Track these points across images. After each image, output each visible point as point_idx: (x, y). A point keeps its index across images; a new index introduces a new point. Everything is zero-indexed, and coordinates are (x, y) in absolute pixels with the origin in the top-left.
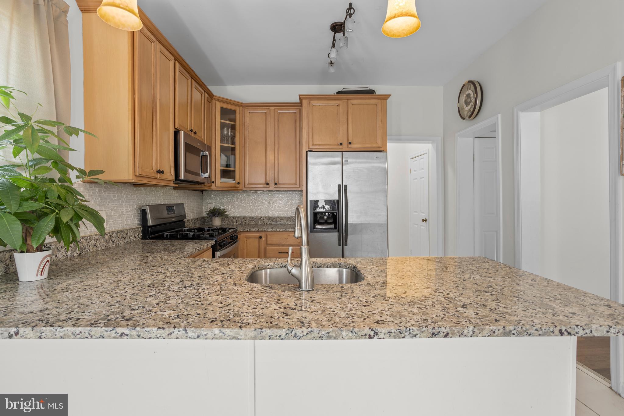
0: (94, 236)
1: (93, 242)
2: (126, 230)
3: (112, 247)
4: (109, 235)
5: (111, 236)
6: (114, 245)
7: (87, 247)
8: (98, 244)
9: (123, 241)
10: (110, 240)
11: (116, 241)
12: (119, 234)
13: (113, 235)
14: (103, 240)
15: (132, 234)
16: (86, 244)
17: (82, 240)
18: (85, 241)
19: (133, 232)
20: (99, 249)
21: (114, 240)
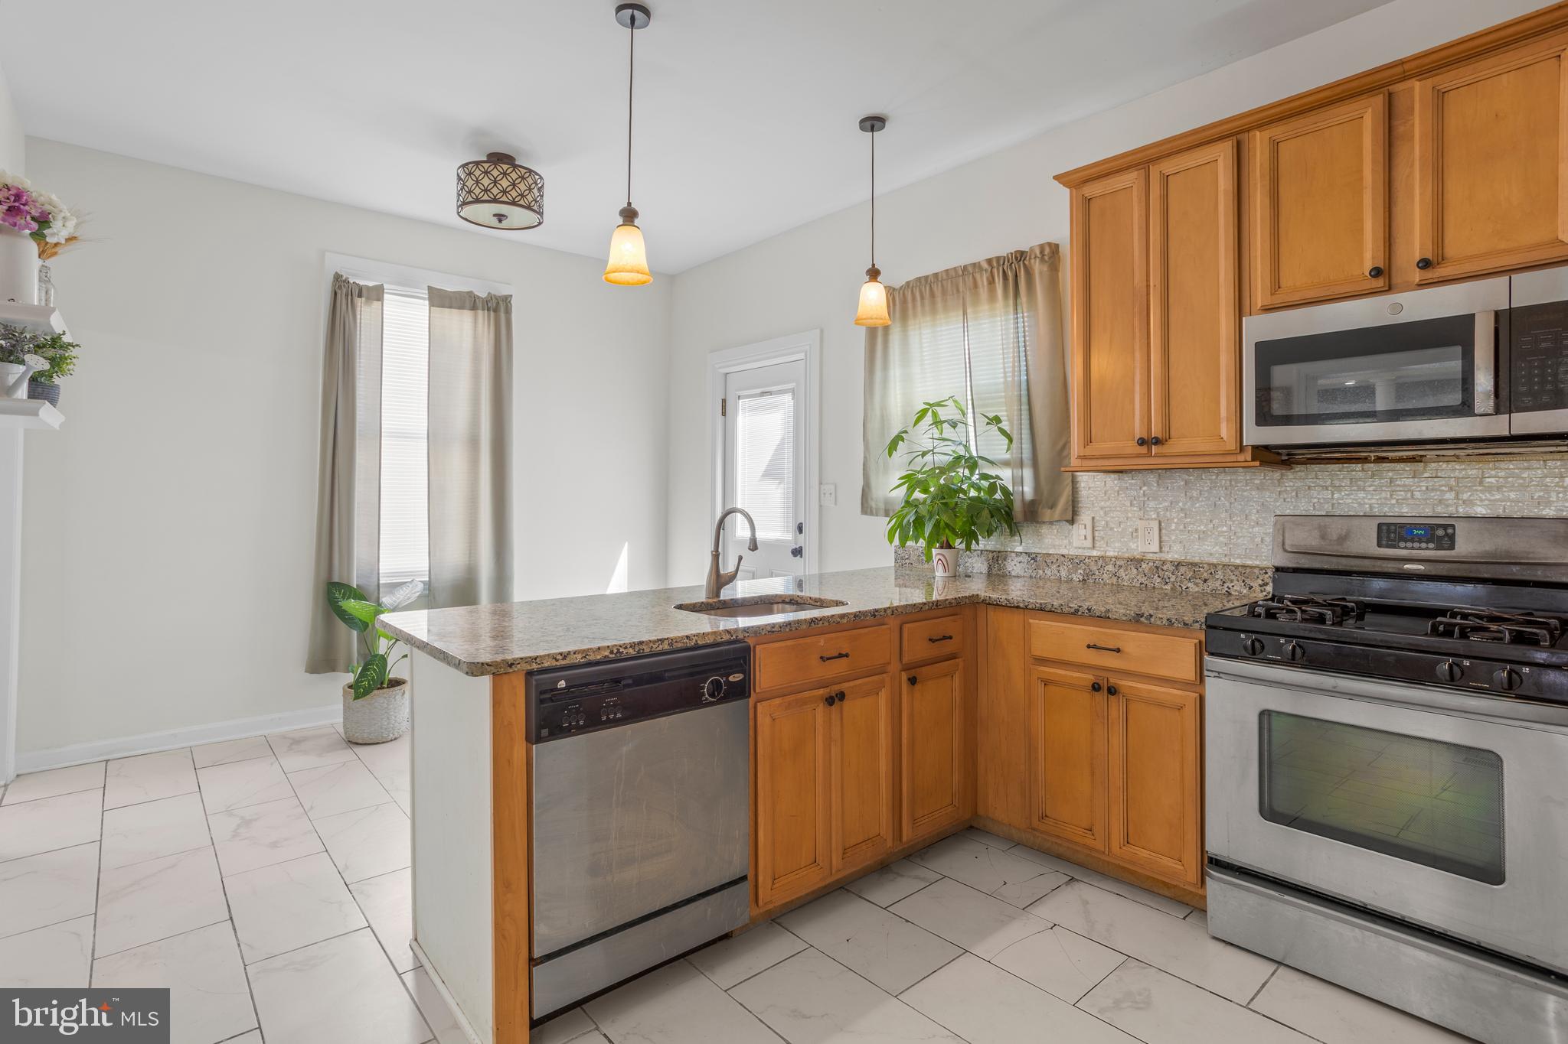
0: (1114, 559)
1: (1110, 568)
2: (1209, 564)
3: (1162, 589)
4: (1151, 564)
5: (1157, 568)
6: (1168, 587)
7: (1097, 573)
8: (1122, 572)
9: (1196, 584)
10: (1154, 575)
11: (1172, 580)
12: (1182, 569)
13: (1165, 568)
14: (1134, 571)
15: (1233, 577)
16: (1095, 568)
17: (1087, 560)
18: (1093, 563)
19: (1237, 573)
20: (1126, 584)
21: (1165, 576)
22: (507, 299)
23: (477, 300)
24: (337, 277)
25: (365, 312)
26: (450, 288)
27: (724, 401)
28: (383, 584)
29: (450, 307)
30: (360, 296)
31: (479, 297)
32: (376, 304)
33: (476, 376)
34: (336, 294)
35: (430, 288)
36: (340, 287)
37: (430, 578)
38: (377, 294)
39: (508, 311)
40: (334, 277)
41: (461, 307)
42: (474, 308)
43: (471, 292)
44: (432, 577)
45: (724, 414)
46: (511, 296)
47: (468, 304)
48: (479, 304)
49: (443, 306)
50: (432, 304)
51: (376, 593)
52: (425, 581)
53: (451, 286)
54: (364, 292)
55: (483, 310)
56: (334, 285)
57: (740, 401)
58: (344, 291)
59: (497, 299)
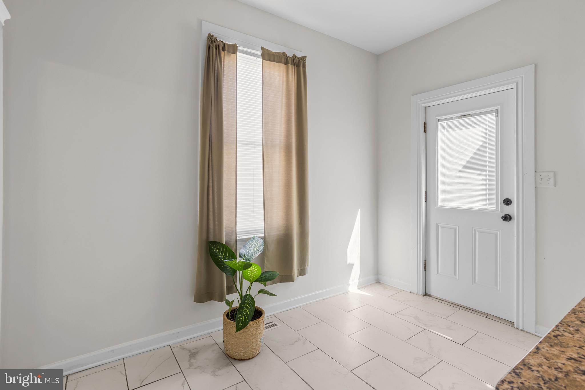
22: (304, 59)
23: (288, 58)
24: (210, 36)
25: (227, 60)
26: (273, 50)
27: (425, 124)
28: (239, 239)
29: (274, 61)
30: (224, 50)
31: (289, 57)
32: (233, 56)
33: (288, 105)
34: (209, 48)
35: (263, 49)
36: (212, 42)
37: (265, 235)
38: (233, 49)
39: (304, 67)
40: (208, 36)
41: (280, 62)
42: (286, 63)
43: (284, 54)
44: (266, 235)
45: (425, 131)
46: (306, 57)
47: (283, 60)
48: (290, 61)
49: (270, 61)
50: (264, 58)
51: (235, 247)
52: (263, 237)
53: (274, 49)
54: (226, 47)
55: (292, 64)
56: (208, 41)
57: (439, 123)
58: (215, 45)
59: (299, 59)
